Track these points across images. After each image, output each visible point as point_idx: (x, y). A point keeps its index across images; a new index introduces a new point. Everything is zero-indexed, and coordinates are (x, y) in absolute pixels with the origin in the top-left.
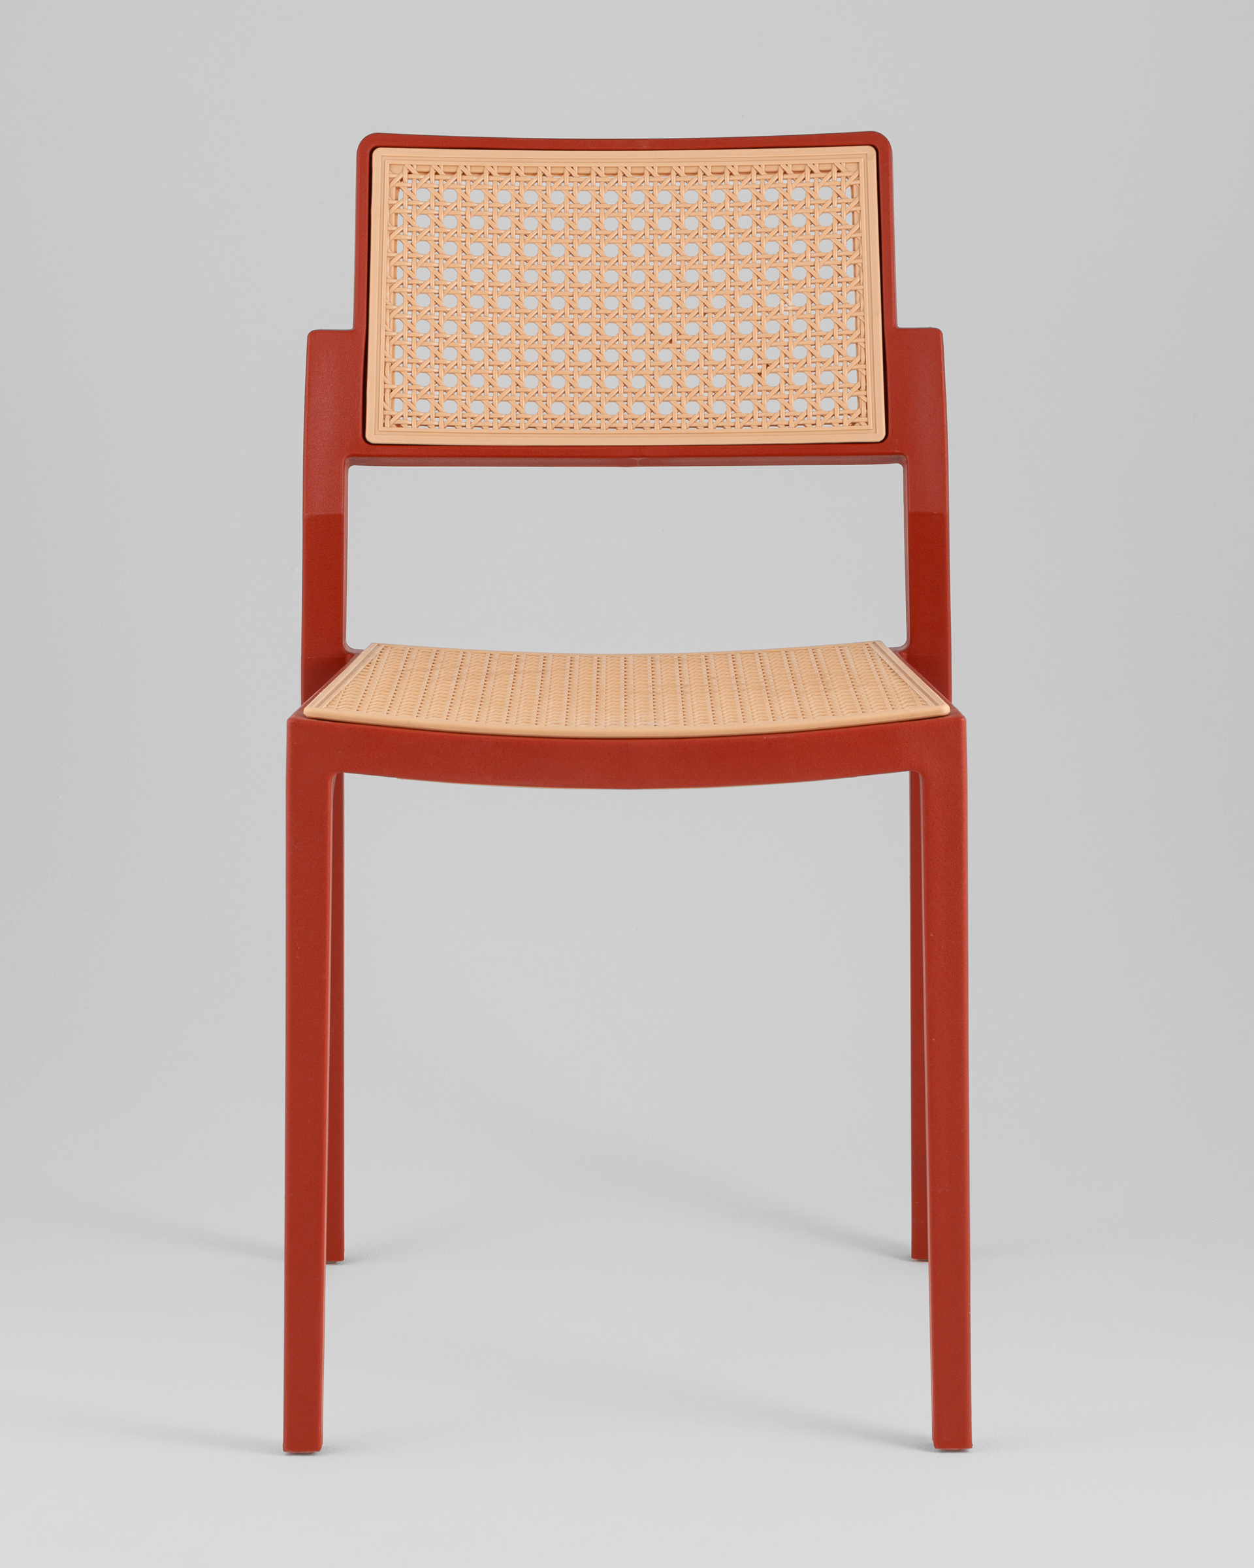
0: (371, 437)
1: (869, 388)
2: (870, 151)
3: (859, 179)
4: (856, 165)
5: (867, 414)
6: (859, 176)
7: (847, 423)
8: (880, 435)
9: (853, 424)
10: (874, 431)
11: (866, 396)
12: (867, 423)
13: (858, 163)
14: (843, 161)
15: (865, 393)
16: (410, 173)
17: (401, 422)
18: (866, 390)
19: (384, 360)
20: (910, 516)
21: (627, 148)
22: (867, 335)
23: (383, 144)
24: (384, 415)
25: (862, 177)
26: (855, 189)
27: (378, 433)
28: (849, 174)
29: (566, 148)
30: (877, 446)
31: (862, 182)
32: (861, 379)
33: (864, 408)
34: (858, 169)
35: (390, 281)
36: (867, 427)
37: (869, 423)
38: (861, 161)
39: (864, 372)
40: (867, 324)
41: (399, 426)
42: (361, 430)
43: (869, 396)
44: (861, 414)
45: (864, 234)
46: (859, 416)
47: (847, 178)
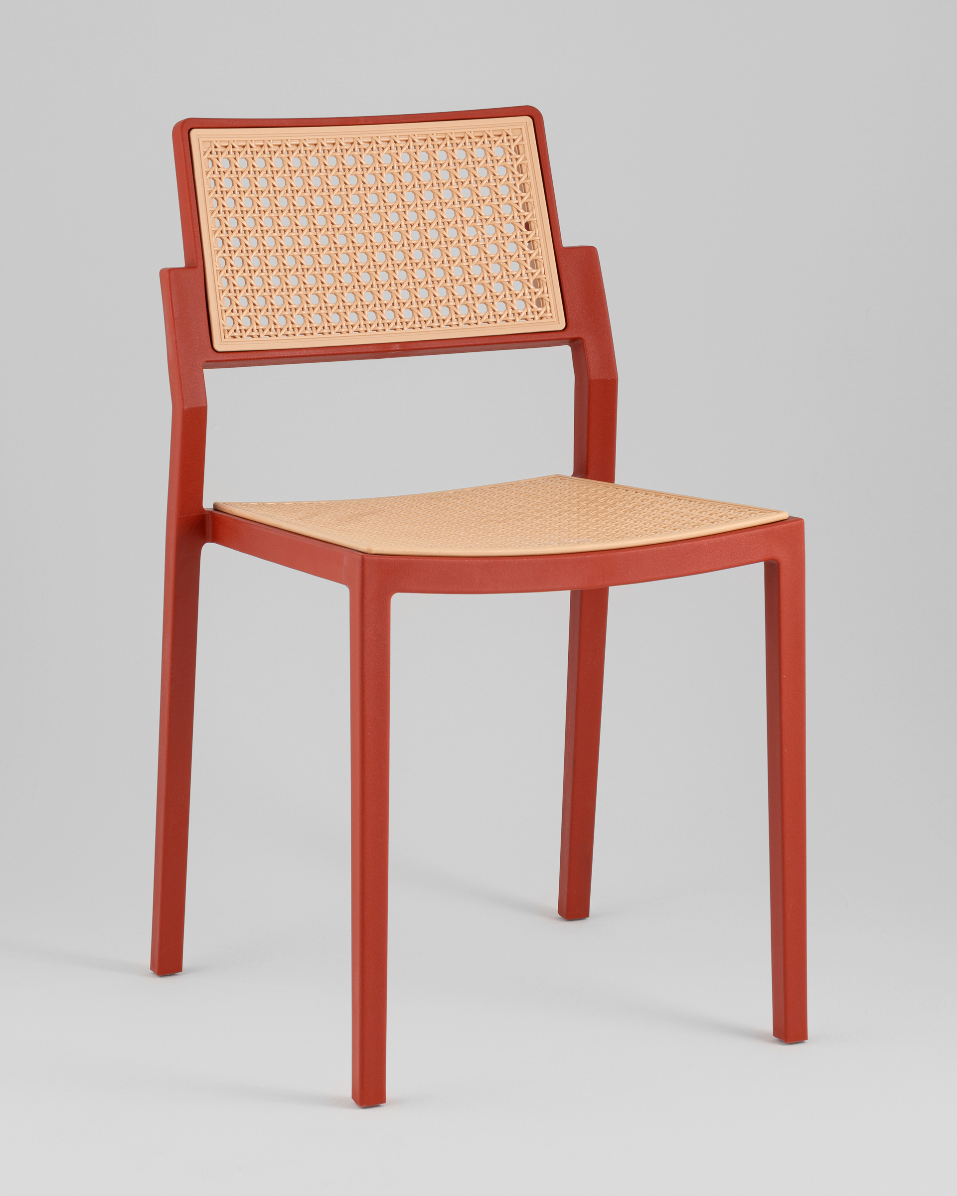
0: (218, 346)
1: (550, 291)
2: (528, 120)
3: (523, 141)
4: (519, 131)
5: (551, 311)
6: (522, 138)
7: (537, 317)
8: (562, 326)
9: (541, 318)
10: (557, 322)
11: (548, 297)
12: (552, 317)
13: (521, 129)
14: (510, 128)
15: (547, 295)
16: (216, 147)
17: (235, 334)
18: (548, 293)
19: (218, 288)
20: (590, 381)
21: (358, 123)
22: (544, 253)
23: (196, 126)
24: (224, 330)
25: (525, 139)
26: (521, 148)
27: (222, 343)
28: (515, 137)
29: (317, 125)
30: (560, 333)
31: (525, 142)
32: (543, 285)
33: (548, 307)
34: (522, 133)
35: (213, 229)
36: (551, 320)
37: (553, 317)
38: (523, 128)
39: (545, 280)
40: (543, 245)
41: (234, 337)
42: (210, 341)
43: (551, 297)
44: (546, 311)
45: (532, 180)
46: (546, 312)
47: (514, 140)
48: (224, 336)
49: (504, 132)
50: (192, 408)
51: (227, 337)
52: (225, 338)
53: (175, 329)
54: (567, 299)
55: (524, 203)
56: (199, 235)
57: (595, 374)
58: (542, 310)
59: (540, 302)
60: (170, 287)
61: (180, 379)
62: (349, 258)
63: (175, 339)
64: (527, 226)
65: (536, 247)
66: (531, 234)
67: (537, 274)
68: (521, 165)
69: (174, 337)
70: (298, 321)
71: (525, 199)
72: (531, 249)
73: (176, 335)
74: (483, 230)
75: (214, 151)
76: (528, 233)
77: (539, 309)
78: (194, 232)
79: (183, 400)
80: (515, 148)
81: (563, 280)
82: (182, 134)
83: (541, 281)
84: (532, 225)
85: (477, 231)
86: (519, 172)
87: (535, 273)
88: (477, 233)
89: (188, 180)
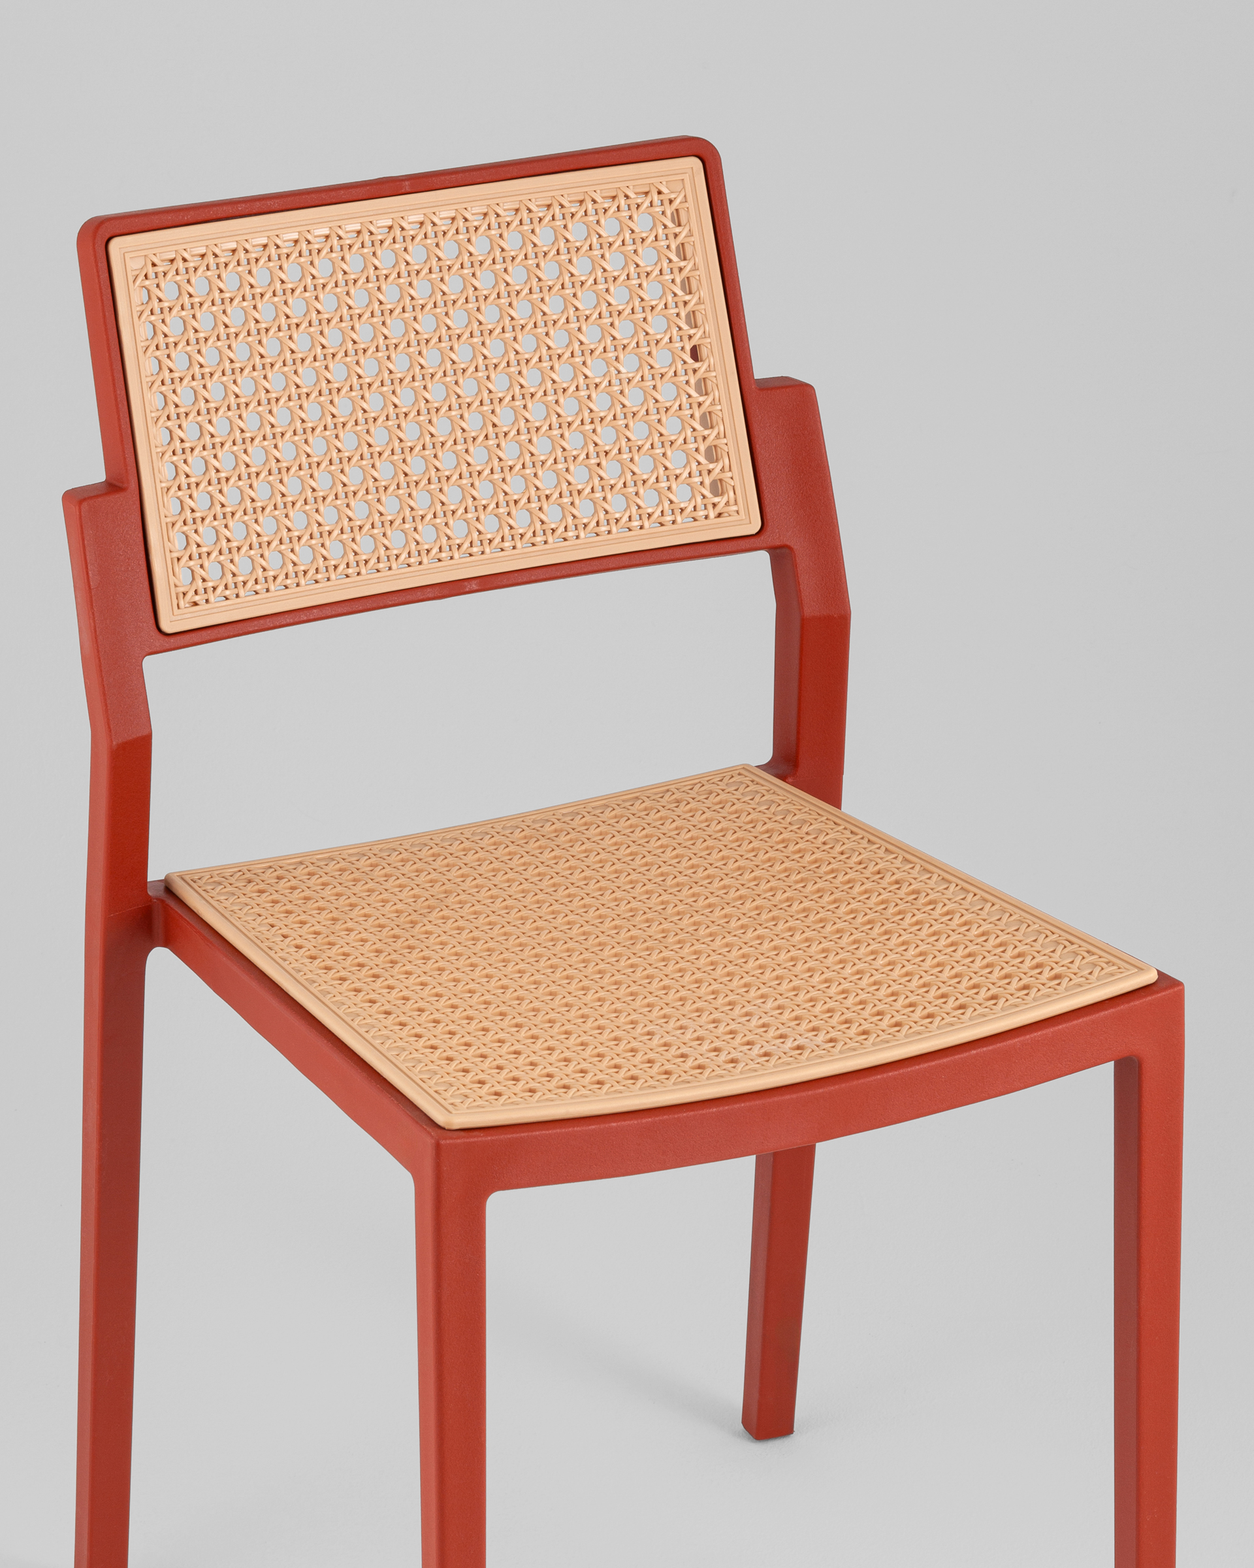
0: (168, 625)
1: (734, 467)
2: (695, 164)
3: (686, 201)
4: (681, 182)
5: (736, 501)
6: (685, 197)
7: (712, 515)
8: (755, 526)
9: (719, 515)
10: (748, 521)
11: (732, 478)
12: (738, 512)
13: (682, 180)
14: (663, 179)
15: (729, 474)
16: (154, 265)
17: (197, 598)
18: (730, 470)
19: (164, 520)
20: (804, 621)
21: (400, 192)
22: (723, 400)
23: (118, 232)
24: (177, 594)
25: (690, 198)
26: (683, 214)
27: (174, 618)
28: (672, 196)
29: (329, 202)
30: (753, 540)
31: (690, 204)
32: (722, 457)
33: (731, 493)
34: (684, 187)
35: (153, 415)
36: (736, 517)
37: (740, 512)
38: (686, 177)
39: (725, 448)
40: (721, 386)
41: (195, 604)
42: (153, 618)
43: (736, 477)
44: (728, 502)
45: (702, 272)
46: (727, 504)
47: (671, 201)
48: (178, 605)
49: (652, 188)
50: (126, 743)
51: (182, 604)
52: (178, 608)
53: (92, 608)
54: (763, 478)
55: (689, 312)
56: (129, 432)
57: (812, 607)
58: (721, 501)
59: (717, 488)
60: (82, 533)
61: (104, 694)
62: (389, 434)
63: (93, 624)
64: (695, 354)
65: (709, 389)
66: (702, 367)
67: (712, 437)
68: (683, 244)
69: (91, 621)
70: (304, 556)
71: (690, 307)
72: (701, 395)
73: (94, 618)
74: (618, 365)
75: (152, 272)
76: (697, 365)
77: (716, 500)
78: (120, 426)
79: (110, 731)
80: (672, 214)
81: (757, 446)
82: (94, 251)
83: (719, 450)
84: (704, 352)
85: (608, 367)
86: (680, 257)
87: (708, 435)
88: (609, 371)
89: (107, 334)
